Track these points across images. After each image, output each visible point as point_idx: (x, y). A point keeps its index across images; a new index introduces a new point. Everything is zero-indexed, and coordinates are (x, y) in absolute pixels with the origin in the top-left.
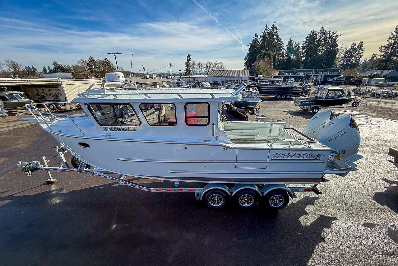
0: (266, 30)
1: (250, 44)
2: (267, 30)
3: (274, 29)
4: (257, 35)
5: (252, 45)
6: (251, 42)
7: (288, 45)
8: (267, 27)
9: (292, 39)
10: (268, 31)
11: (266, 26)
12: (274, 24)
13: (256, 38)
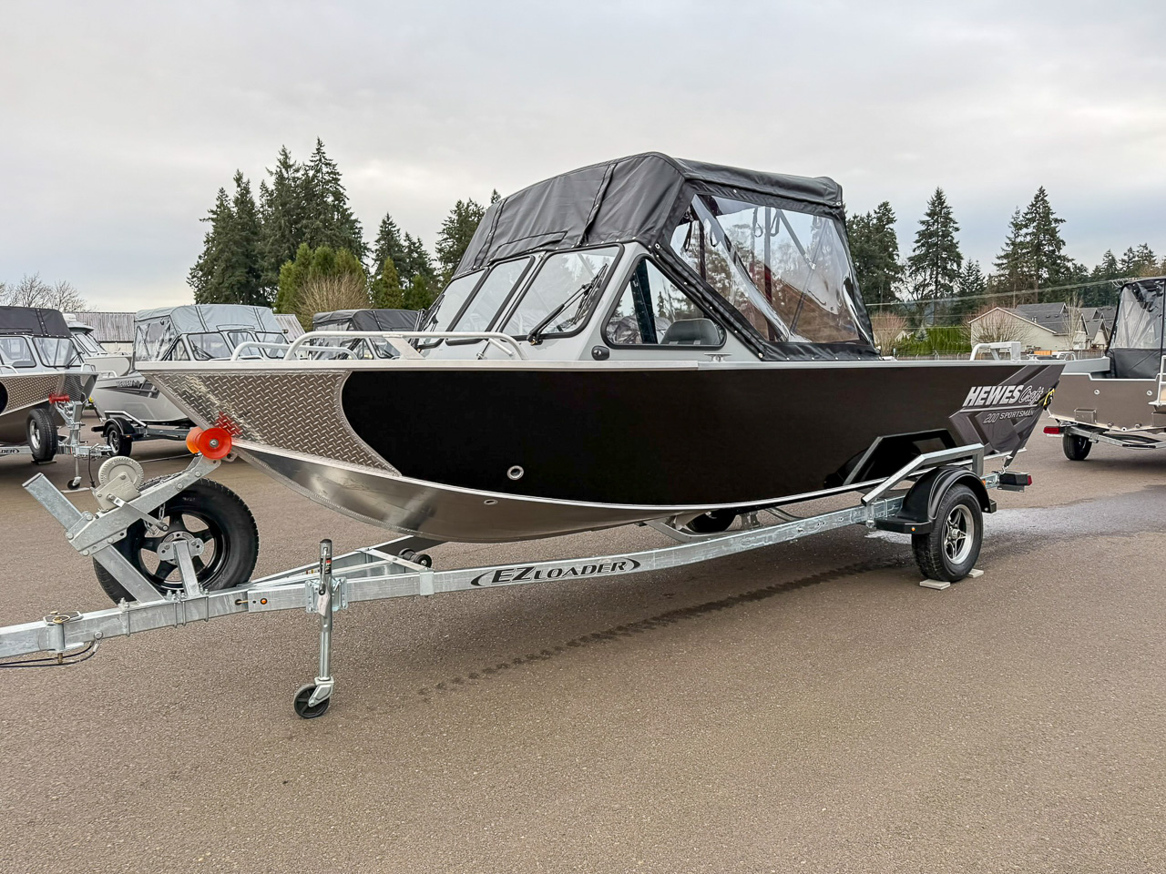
0: (286, 166)
2: (290, 166)
3: (325, 169)
4: (245, 180)
5: (222, 217)
7: (378, 241)
8: (286, 155)
9: (394, 219)
10: (297, 171)
11: (283, 151)
12: (317, 149)
13: (242, 195)
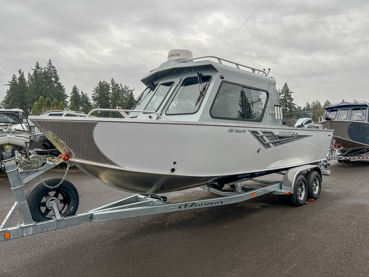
0: (38, 67)
1: (10, 84)
4: (22, 72)
6: (11, 81)
7: (71, 93)
8: (38, 64)
9: (77, 87)
